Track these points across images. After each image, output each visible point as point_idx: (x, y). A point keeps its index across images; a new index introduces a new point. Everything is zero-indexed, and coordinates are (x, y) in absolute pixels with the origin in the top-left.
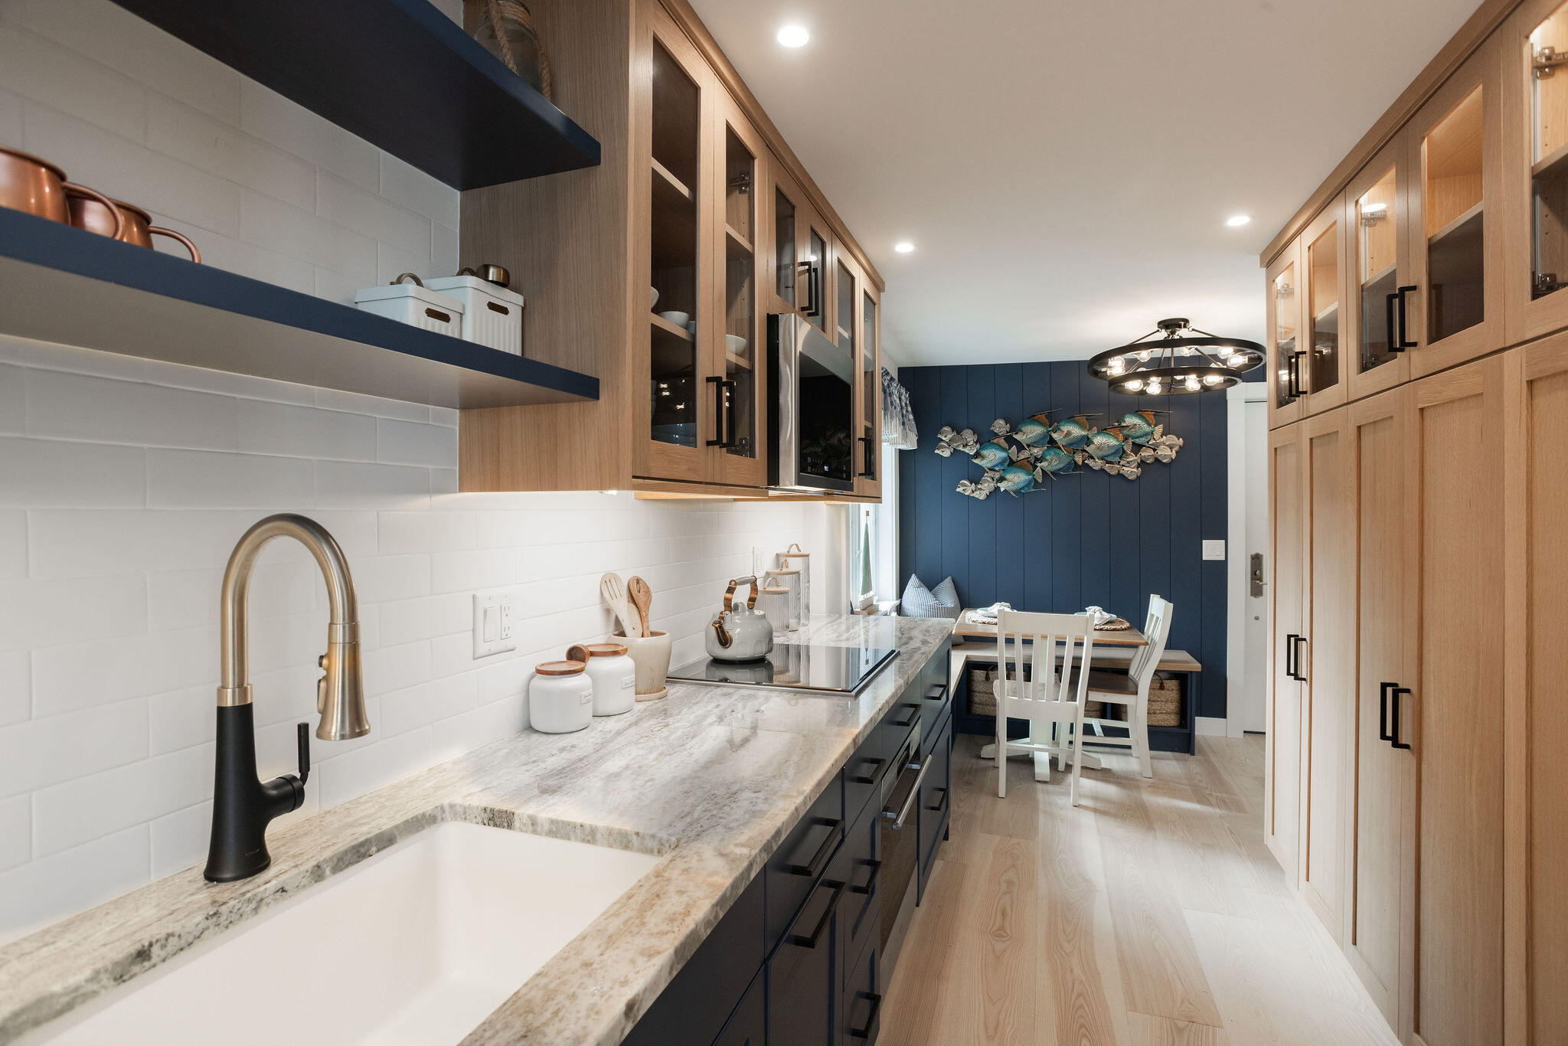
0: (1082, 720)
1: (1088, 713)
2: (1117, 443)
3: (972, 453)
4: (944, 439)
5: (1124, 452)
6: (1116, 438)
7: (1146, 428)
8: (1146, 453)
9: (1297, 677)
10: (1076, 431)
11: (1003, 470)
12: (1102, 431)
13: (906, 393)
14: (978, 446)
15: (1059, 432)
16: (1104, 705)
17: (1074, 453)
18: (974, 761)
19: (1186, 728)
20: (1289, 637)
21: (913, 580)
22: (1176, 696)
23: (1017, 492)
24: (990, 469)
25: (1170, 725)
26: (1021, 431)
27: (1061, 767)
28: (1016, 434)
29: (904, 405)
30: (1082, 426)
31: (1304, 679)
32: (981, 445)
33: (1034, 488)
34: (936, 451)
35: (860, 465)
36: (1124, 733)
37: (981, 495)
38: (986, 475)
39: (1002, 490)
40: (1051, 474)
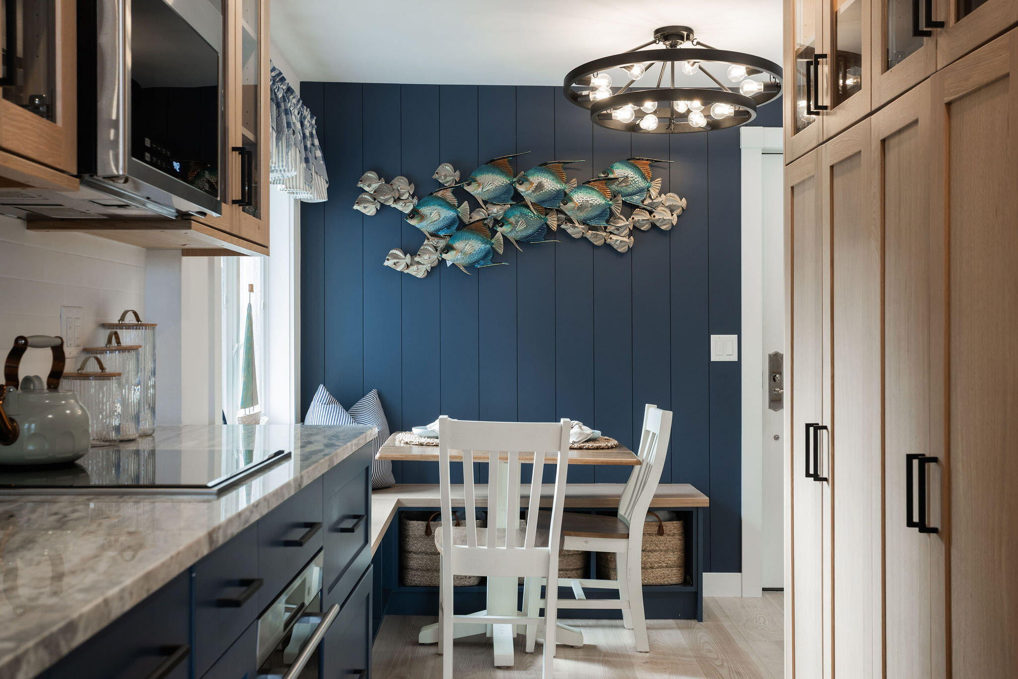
0: (555, 582)
1: (564, 572)
2: (603, 202)
3: (407, 211)
4: (366, 189)
5: (612, 214)
6: (603, 194)
7: (642, 184)
8: (640, 217)
9: (817, 477)
10: (550, 184)
11: (450, 236)
12: (584, 184)
13: (312, 118)
14: (415, 201)
15: (526, 184)
16: (587, 555)
17: (546, 215)
18: (409, 649)
19: (692, 585)
20: (808, 426)
21: (321, 394)
22: (679, 543)
23: (470, 267)
24: (433, 235)
25: (672, 582)
26: (475, 181)
27: (530, 647)
28: (469, 185)
29: (308, 134)
30: (558, 177)
31: (826, 479)
32: (419, 200)
34: (356, 207)
35: (235, 190)
36: (614, 594)
37: (419, 272)
38: (426, 242)
39: (449, 264)
40: (515, 243)
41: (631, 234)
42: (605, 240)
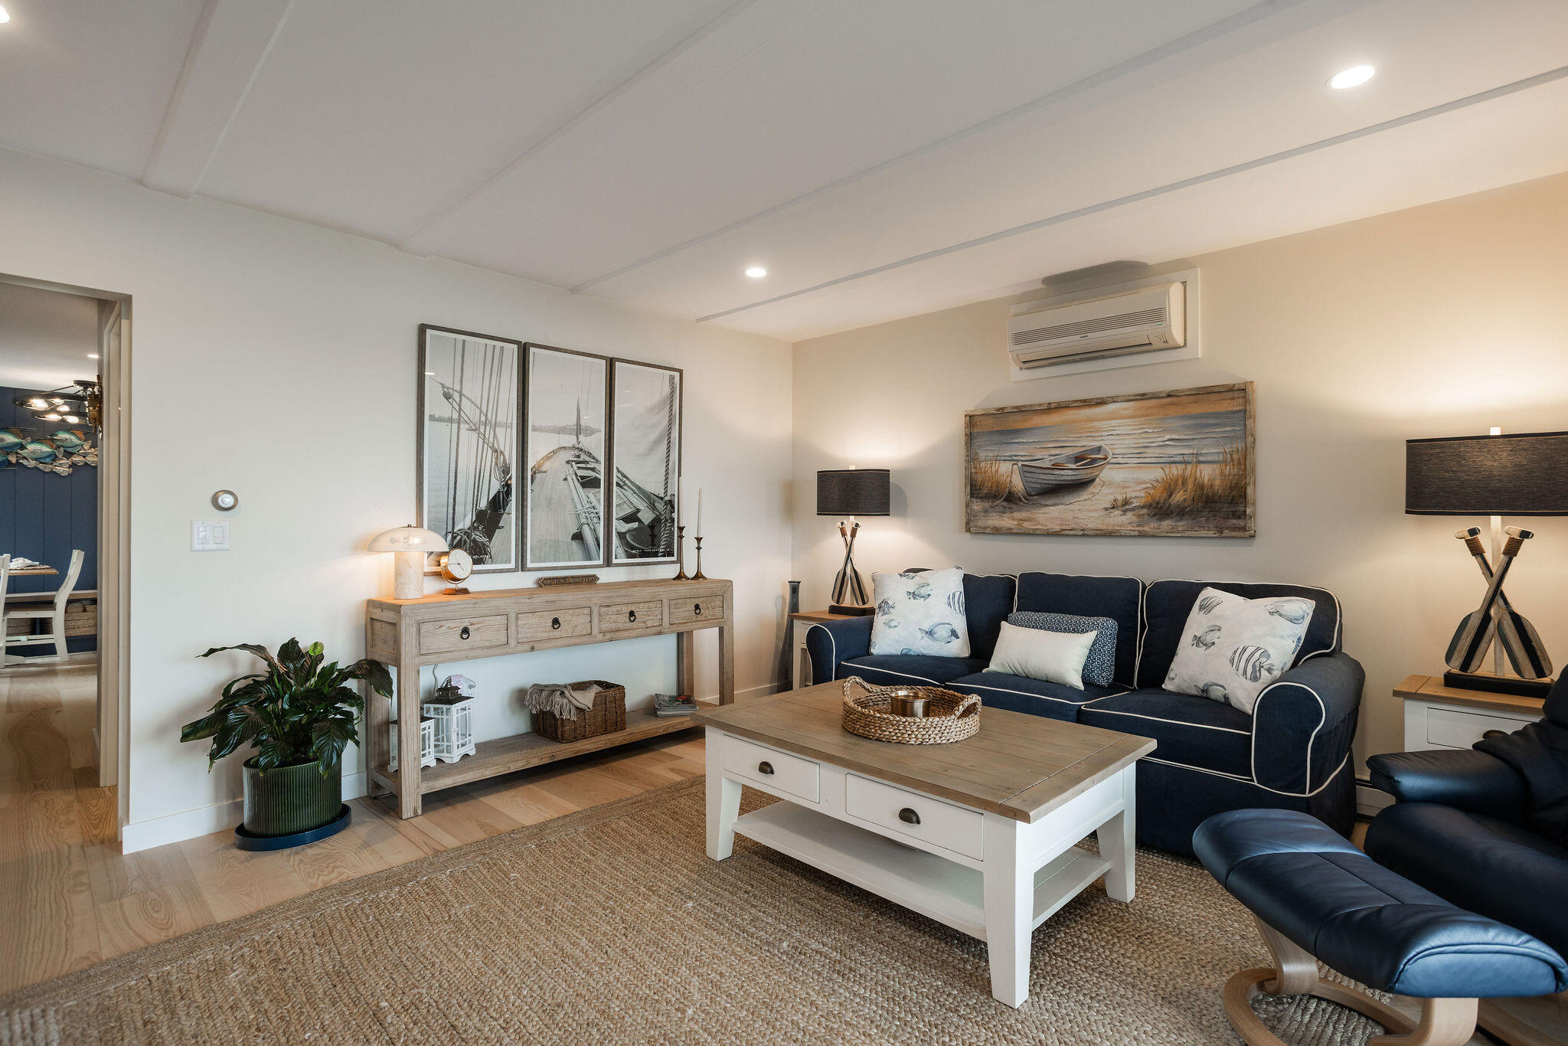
2: (50, 450)
7: (77, 442)
10: (10, 439)
12: (36, 441)
17: (7, 455)
41: (70, 467)
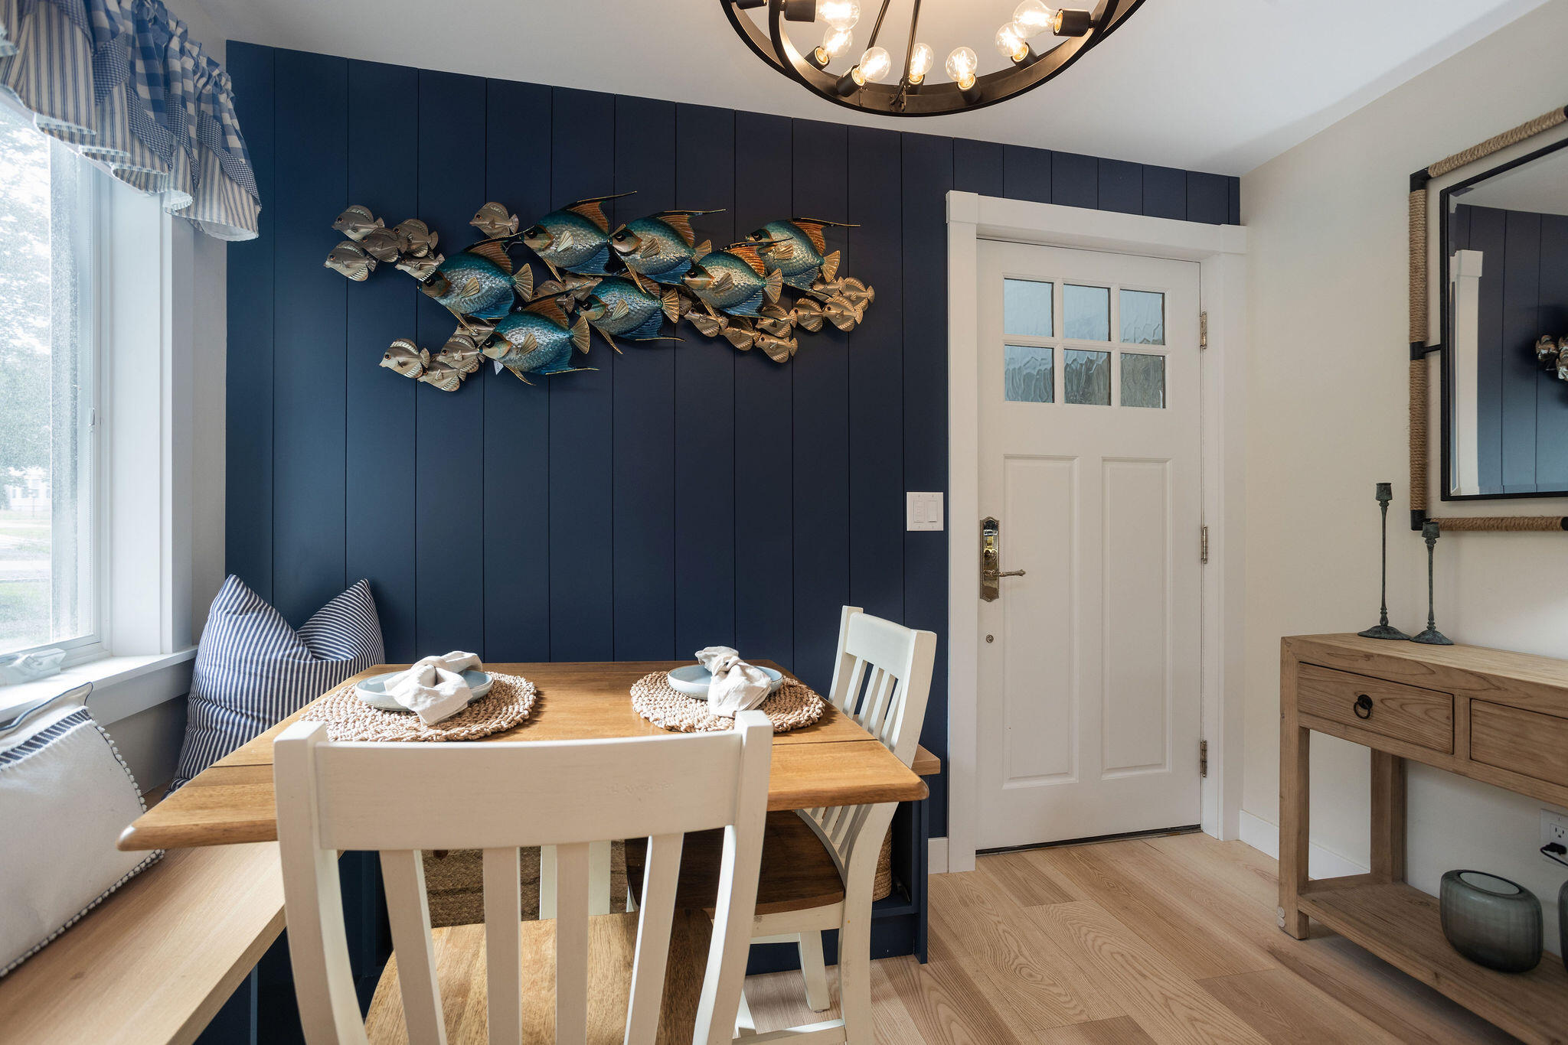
2: (752, 281)
3: (423, 277)
4: (350, 234)
5: (764, 301)
6: (750, 269)
7: (807, 257)
8: (808, 310)
10: (670, 251)
11: (499, 321)
12: (723, 251)
14: (439, 260)
15: (631, 246)
17: (663, 295)
19: (910, 903)
21: (228, 594)
23: (534, 374)
24: (468, 317)
26: (544, 235)
28: (532, 239)
32: (446, 259)
33: (571, 364)
34: (329, 264)
37: (446, 382)
38: (458, 331)
39: (498, 367)
40: (609, 339)
41: (793, 335)
42: (754, 343)
